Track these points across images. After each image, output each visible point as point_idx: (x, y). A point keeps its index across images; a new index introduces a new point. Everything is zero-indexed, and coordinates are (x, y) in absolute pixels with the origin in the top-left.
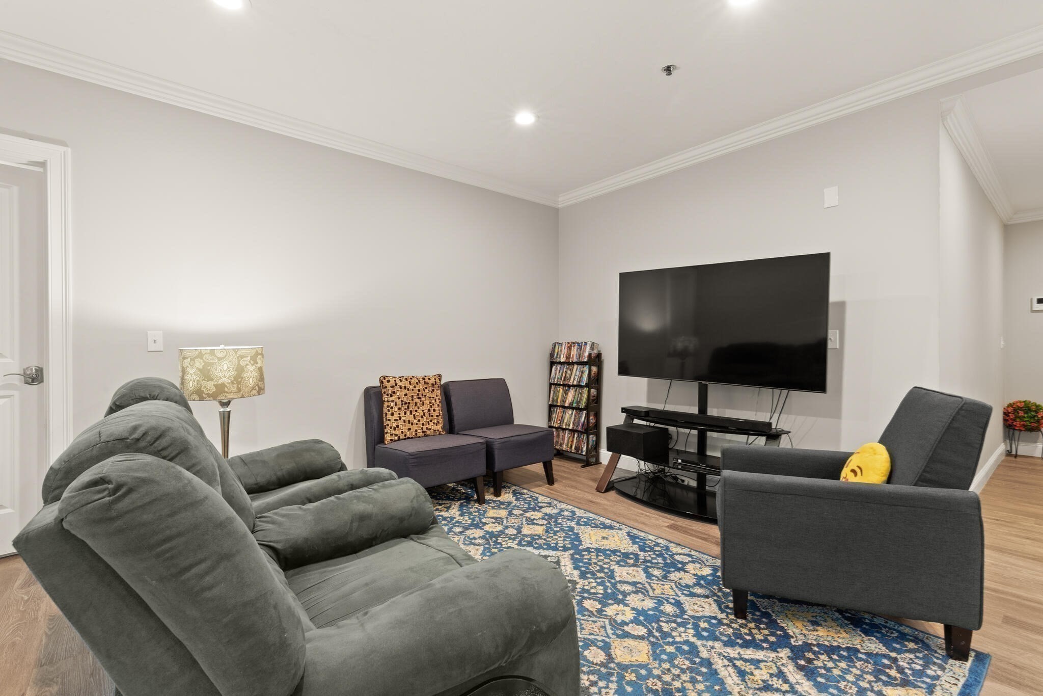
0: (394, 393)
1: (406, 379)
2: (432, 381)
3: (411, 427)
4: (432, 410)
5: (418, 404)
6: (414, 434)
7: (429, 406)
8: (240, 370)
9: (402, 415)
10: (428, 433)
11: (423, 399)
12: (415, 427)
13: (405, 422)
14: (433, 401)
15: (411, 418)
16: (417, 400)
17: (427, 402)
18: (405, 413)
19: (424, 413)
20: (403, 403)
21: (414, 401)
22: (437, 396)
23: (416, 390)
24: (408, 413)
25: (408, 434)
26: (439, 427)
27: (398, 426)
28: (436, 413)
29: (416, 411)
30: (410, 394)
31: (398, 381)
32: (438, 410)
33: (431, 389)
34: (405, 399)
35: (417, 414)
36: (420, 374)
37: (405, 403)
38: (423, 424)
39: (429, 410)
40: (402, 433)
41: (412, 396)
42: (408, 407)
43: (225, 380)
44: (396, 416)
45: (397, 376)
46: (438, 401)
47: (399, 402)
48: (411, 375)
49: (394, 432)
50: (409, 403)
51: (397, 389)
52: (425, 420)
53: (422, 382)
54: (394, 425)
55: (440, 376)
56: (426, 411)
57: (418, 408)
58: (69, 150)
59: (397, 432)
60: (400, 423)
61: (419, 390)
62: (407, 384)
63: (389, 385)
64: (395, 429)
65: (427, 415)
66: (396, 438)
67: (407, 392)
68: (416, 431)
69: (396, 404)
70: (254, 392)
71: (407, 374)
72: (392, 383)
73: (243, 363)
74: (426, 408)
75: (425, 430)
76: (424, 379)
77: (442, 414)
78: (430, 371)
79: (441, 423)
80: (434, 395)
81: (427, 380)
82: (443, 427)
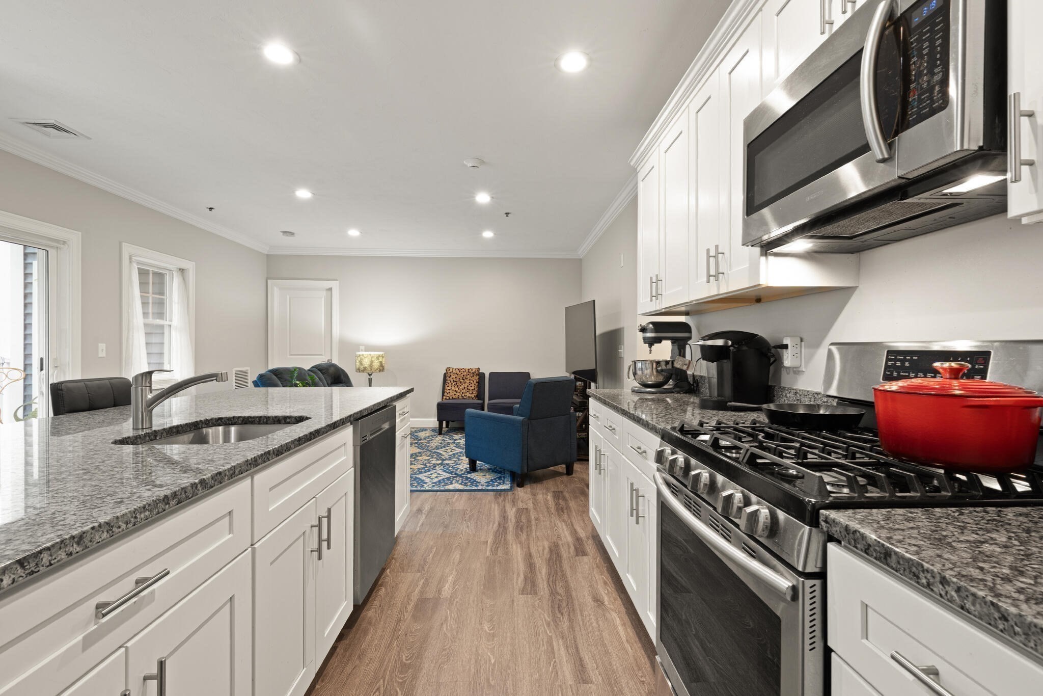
0: (450, 376)
2: (473, 371)
3: (456, 393)
4: (469, 387)
5: (462, 383)
6: (457, 397)
7: (468, 384)
8: (372, 362)
9: (453, 387)
10: (465, 397)
11: (466, 380)
12: (458, 394)
13: (453, 390)
14: (472, 382)
15: (457, 389)
16: (462, 380)
17: (468, 382)
20: (454, 381)
21: (460, 381)
22: (475, 379)
23: (462, 375)
24: (456, 387)
25: (454, 397)
26: (473, 396)
28: (473, 388)
31: (454, 370)
32: (474, 386)
33: (472, 375)
34: (455, 379)
35: (461, 387)
36: (467, 367)
38: (463, 393)
40: (451, 396)
41: (459, 378)
42: (456, 384)
43: (366, 366)
44: (449, 388)
45: (455, 368)
46: (475, 382)
47: (452, 381)
48: (462, 368)
49: (447, 395)
50: (457, 382)
51: (452, 374)
52: (464, 391)
54: (448, 392)
55: (479, 369)
56: (466, 387)
57: (462, 385)
60: (451, 391)
61: (464, 376)
62: (458, 372)
63: (449, 372)
65: (466, 389)
66: (448, 398)
67: (457, 376)
69: (450, 382)
70: (377, 371)
71: (459, 367)
72: (451, 371)
73: (373, 360)
74: (466, 385)
75: (463, 396)
77: (476, 389)
78: (474, 366)
79: (475, 393)
80: (473, 379)
81: (470, 371)
82: (477, 396)
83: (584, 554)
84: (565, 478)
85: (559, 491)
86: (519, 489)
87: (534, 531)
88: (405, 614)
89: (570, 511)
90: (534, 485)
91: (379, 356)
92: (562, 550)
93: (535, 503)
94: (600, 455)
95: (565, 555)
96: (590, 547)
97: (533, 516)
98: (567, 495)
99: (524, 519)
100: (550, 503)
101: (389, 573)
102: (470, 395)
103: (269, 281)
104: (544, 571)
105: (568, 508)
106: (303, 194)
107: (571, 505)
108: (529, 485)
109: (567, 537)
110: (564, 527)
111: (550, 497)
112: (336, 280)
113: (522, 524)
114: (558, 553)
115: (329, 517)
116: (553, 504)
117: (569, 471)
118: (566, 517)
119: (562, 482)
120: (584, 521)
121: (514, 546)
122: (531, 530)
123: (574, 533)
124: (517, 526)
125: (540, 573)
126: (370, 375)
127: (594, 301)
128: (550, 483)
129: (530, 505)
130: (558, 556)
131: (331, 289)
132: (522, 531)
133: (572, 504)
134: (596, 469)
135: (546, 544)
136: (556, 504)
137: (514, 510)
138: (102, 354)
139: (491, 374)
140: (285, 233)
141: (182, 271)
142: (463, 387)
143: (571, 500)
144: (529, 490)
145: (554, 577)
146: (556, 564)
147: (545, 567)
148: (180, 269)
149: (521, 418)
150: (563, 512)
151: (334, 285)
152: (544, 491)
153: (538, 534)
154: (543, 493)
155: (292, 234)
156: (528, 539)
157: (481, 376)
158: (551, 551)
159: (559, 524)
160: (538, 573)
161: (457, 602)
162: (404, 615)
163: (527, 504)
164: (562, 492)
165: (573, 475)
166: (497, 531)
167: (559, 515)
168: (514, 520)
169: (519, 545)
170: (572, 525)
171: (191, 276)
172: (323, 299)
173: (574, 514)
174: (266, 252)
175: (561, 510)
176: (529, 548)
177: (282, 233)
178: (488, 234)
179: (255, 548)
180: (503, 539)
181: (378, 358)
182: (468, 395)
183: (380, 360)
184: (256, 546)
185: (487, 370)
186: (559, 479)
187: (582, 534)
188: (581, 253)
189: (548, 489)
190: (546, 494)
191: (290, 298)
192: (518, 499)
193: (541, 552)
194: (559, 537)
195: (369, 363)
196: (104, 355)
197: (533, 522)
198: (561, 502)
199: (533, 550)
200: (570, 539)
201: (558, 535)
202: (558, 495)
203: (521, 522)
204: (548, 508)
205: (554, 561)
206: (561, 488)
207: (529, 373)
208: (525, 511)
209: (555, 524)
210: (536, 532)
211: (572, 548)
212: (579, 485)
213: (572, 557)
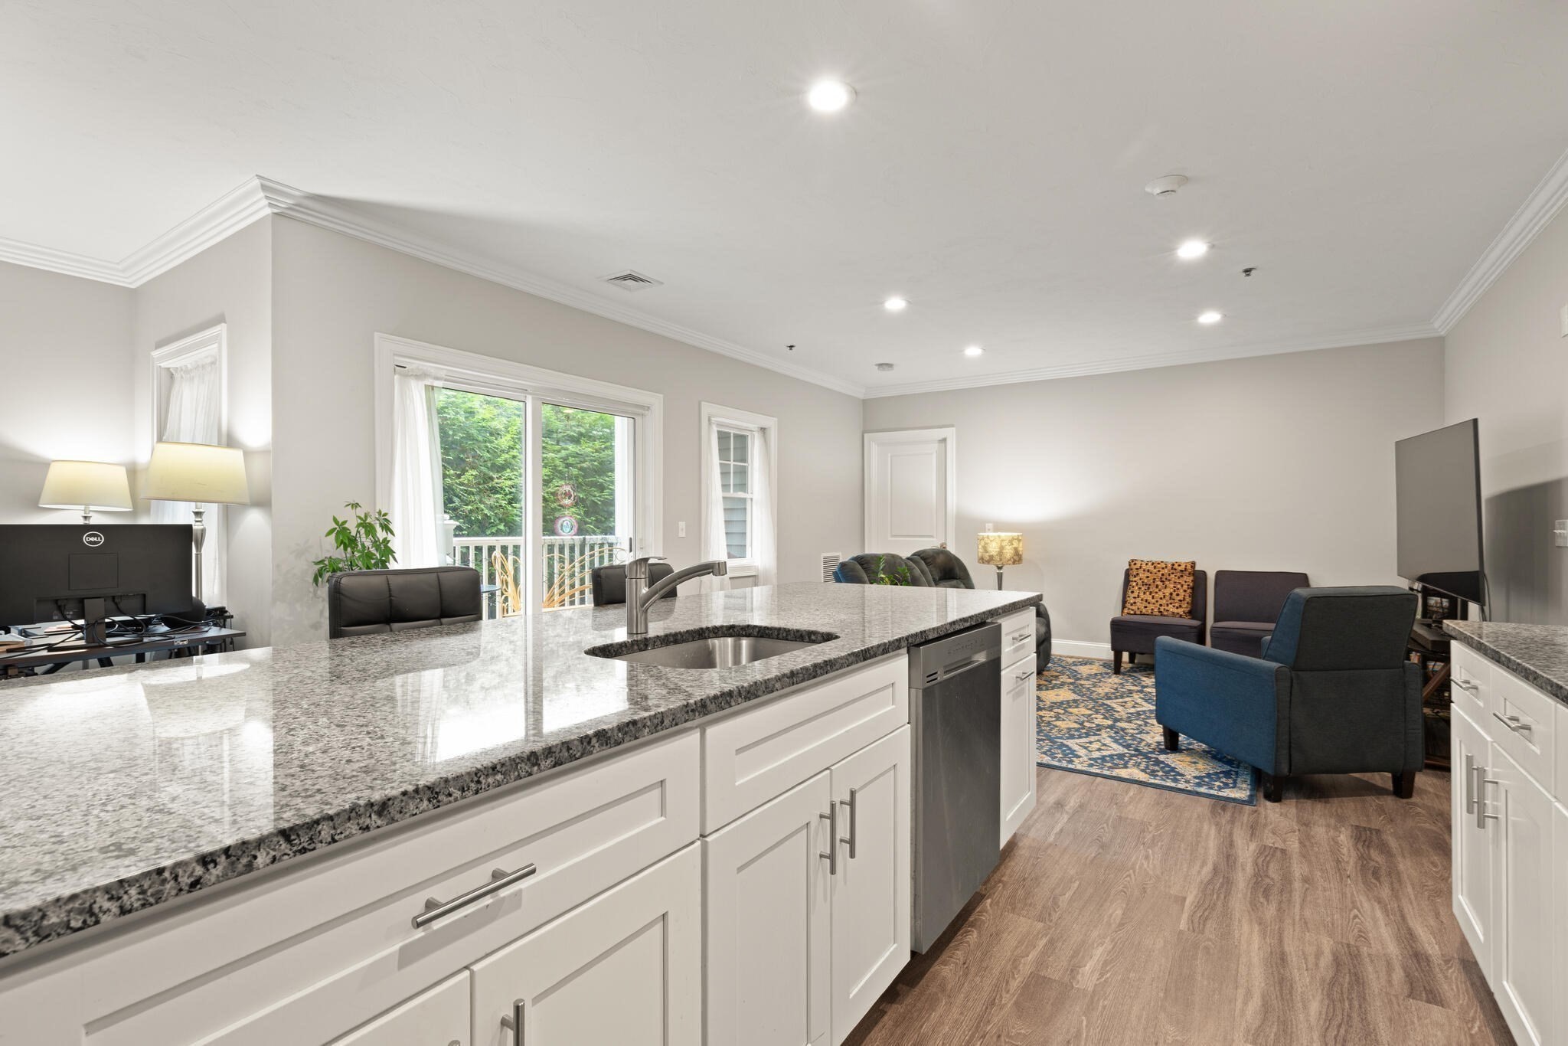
0: (1138, 574)
1: (1153, 564)
2: (1182, 568)
3: (1148, 605)
4: (1174, 594)
5: (1160, 587)
6: (1150, 611)
7: (1172, 590)
8: (1002, 548)
9: (1142, 594)
10: (1165, 613)
11: (1167, 583)
12: (1151, 606)
13: (1142, 600)
14: (1179, 586)
15: (1149, 598)
16: (1159, 583)
17: (1172, 586)
18: (1145, 593)
19: (1164, 597)
20: (1144, 584)
21: (1156, 583)
22: (1186, 582)
23: (1160, 574)
24: (1148, 593)
25: (1144, 611)
26: (1181, 611)
27: (1135, 603)
28: (1181, 597)
29: (1156, 593)
30: (1152, 577)
31: (1144, 564)
32: (1184, 593)
33: (1179, 575)
34: (1146, 581)
35: (1157, 595)
36: (1170, 559)
37: (1146, 585)
38: (1161, 605)
39: (1171, 594)
40: (1138, 609)
41: (1154, 579)
42: (1149, 588)
43: (994, 554)
44: (1136, 595)
45: (1146, 560)
46: (1185, 587)
47: (1140, 582)
48: (1159, 560)
49: (1131, 607)
50: (1150, 585)
51: (1141, 571)
52: (1164, 601)
53: (1170, 566)
54: (1132, 601)
56: (1168, 594)
57: (1160, 590)
58: (954, 429)
59: (1133, 607)
60: (1138, 600)
61: (1163, 575)
62: (1150, 567)
63: (1134, 567)
64: (1132, 605)
65: (1168, 598)
66: (1132, 612)
67: (1150, 575)
68: (1152, 609)
69: (1137, 585)
70: (1010, 562)
71: (1154, 559)
72: (1138, 566)
73: (1004, 544)
74: (1167, 592)
75: (1162, 610)
76: (1173, 565)
77: (1188, 599)
78: (1183, 558)
79: (1185, 607)
80: (1181, 580)
81: (1176, 566)
82: (1190, 612)
83: (1434, 998)
84: (1390, 802)
85: (1370, 830)
86: (1269, 804)
87: (1298, 906)
88: (1004, 994)
89: (1400, 881)
90: (1308, 804)
91: (1013, 539)
92: (1370, 969)
93: (1306, 841)
94: (1482, 783)
95: (1375, 980)
96: (1452, 984)
97: (1298, 869)
98: (1393, 843)
99: (1274, 871)
100: (1345, 851)
101: (989, 908)
102: (1176, 611)
103: (866, 435)
104: (1315, 1007)
105: (1394, 874)
106: (895, 304)
107: (1401, 867)
108: (1295, 800)
109: (1384, 939)
110: (1379, 914)
111: (1344, 837)
112: (953, 426)
113: (1268, 881)
114: (1356, 974)
115: (852, 804)
116: (1353, 853)
117: (1403, 788)
118: (1385, 892)
119: (1381, 810)
120: (1437, 915)
121: (1246, 928)
122: (1289, 901)
123: (1408, 937)
124: (1256, 883)
125: (1305, 1007)
126: (1000, 568)
127: (1475, 421)
128: (1349, 806)
129: (1294, 845)
130: (1357, 980)
131: (944, 440)
132: (1266, 894)
133: (1406, 865)
134: (1470, 811)
135: (1327, 945)
136: (1361, 857)
137: (1253, 846)
138: (682, 534)
139: (1220, 575)
140: (880, 365)
141: (763, 430)
142: (1161, 594)
143: (1404, 856)
144: (1293, 811)
145: (1342, 1031)
146: (1350, 1000)
147: (1319, 997)
148: (761, 428)
149: (1274, 665)
150: (1378, 879)
151: (949, 433)
152: (1333, 821)
153: (1307, 913)
154: (1328, 826)
155: (890, 366)
156: (1280, 919)
157: (1199, 577)
158: (1337, 962)
159: (1366, 905)
160: (1300, 1005)
161: (1104, 1007)
162: (1001, 997)
163: (1284, 841)
164: (1378, 831)
165: (1413, 800)
166: (1209, 882)
167: (1365, 882)
168: (1249, 869)
169: (1256, 928)
170: (1403, 917)
171: (773, 435)
172: (934, 456)
173: (1410, 890)
174: (862, 397)
175: (1371, 875)
176: (1281, 940)
177: (877, 367)
178: (1210, 318)
179: (706, 842)
180: (1219, 903)
181: (1011, 542)
182: (1171, 609)
183: (1015, 544)
184: (708, 839)
185: (1210, 568)
186: (1372, 801)
187: (1430, 946)
188: (1439, 326)
189: (1341, 819)
190: (1336, 829)
191: (891, 457)
192: (1265, 825)
193: (1311, 959)
194: (1362, 935)
195: (998, 550)
196: (684, 536)
197: (1297, 885)
198: (1374, 854)
199: (1291, 947)
200: (1393, 949)
201: (1360, 931)
202: (1364, 837)
203: (1268, 876)
204: (1338, 861)
205: (1345, 990)
206: (1377, 822)
207: (1305, 575)
208: (1278, 854)
209: (1353, 902)
210: (1302, 908)
211: (1398, 975)
212: (1427, 826)
213: (1396, 996)
